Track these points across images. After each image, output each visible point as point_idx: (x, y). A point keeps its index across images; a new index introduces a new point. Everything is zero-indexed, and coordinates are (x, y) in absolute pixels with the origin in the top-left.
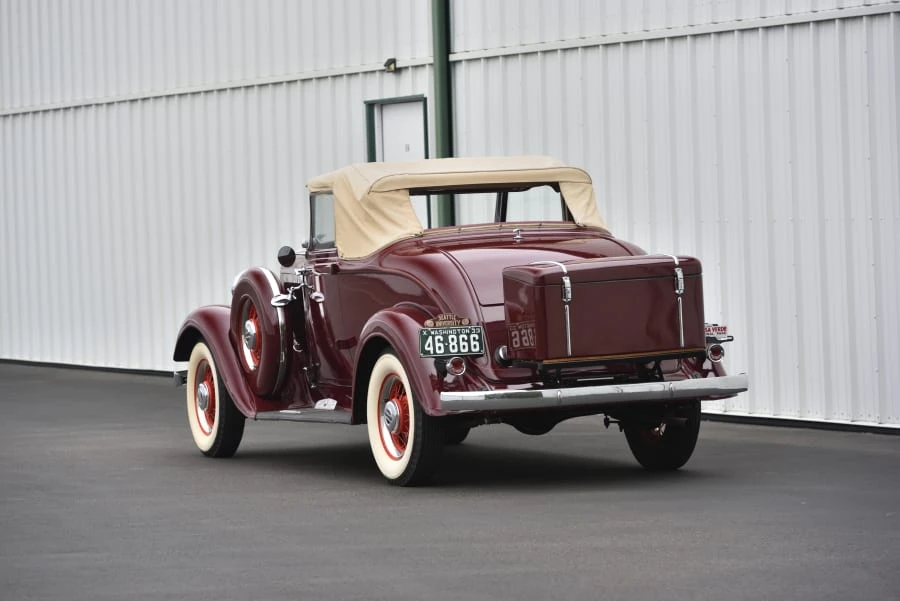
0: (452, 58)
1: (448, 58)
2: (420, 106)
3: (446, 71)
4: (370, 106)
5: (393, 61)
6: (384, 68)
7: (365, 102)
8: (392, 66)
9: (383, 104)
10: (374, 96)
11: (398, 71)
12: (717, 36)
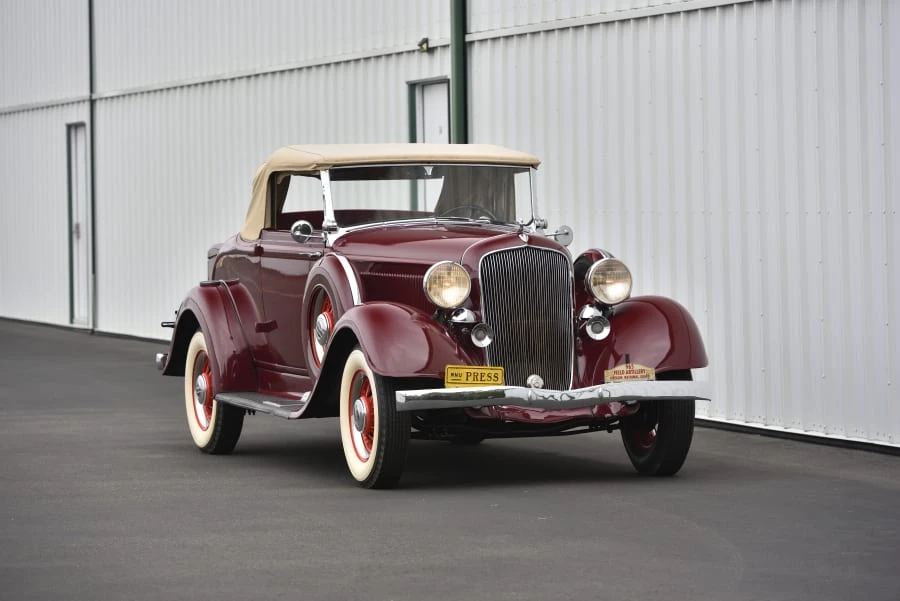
0: (468, 38)
1: (464, 38)
2: (445, 86)
3: (463, 50)
4: (412, 86)
5: (426, 41)
6: (418, 48)
7: (407, 83)
8: (425, 46)
9: (425, 85)
10: (414, 78)
11: (431, 51)
12: (652, 19)
